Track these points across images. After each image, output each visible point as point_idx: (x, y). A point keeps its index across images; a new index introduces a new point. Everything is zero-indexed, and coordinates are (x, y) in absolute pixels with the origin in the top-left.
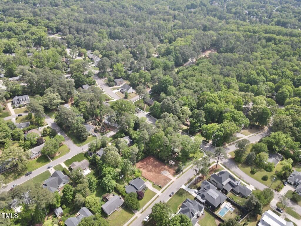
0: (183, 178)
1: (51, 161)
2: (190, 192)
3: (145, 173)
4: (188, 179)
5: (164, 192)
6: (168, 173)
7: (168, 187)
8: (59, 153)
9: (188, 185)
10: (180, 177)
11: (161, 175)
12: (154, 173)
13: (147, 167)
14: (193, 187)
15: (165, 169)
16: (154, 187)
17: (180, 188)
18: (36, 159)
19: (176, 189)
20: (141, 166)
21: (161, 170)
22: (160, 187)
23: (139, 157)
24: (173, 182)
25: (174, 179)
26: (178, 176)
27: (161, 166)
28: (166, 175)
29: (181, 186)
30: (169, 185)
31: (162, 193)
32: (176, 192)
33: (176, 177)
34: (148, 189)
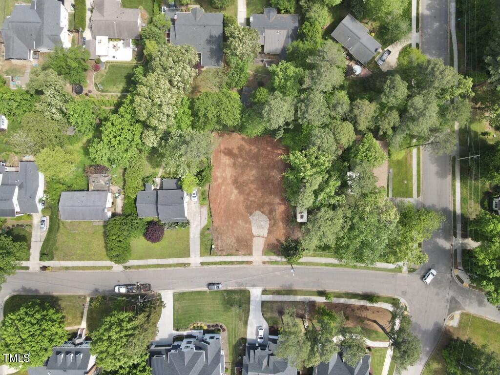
0: (278, 273)
2: (250, 318)
4: (287, 284)
5: (206, 267)
6: (265, 232)
7: (225, 263)
9: (268, 298)
11: (247, 221)
12: (242, 198)
13: (247, 165)
14: (269, 315)
15: (271, 212)
16: (202, 234)
17: (248, 288)
20: (236, 151)
21: (260, 207)
22: (211, 249)
24: (247, 263)
25: (258, 256)
26: (275, 258)
27: (275, 195)
28: (255, 231)
29: (253, 286)
30: (232, 263)
31: (200, 265)
32: (230, 288)
33: (266, 258)
34: (189, 228)
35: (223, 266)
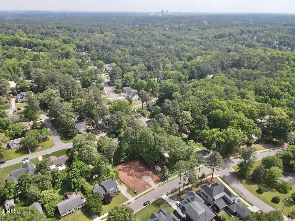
0: (167, 187)
1: (30, 153)
2: (170, 203)
3: (124, 176)
4: (173, 188)
5: (138, 200)
6: (151, 179)
7: (144, 194)
8: (42, 147)
9: (171, 195)
10: (163, 186)
11: (142, 181)
12: (134, 177)
13: (129, 170)
14: (176, 199)
15: (148, 174)
16: (128, 192)
17: (160, 197)
18: (16, 149)
19: (155, 198)
20: (122, 169)
21: (143, 175)
22: (135, 193)
23: (123, 159)
24: (153, 189)
25: (154, 186)
26: (161, 183)
27: (145, 171)
28: (147, 181)
29: (162, 195)
30: (147, 193)
31: (135, 200)
32: (153, 201)
33: (158, 185)
34: (121, 193)
35: (144, 196)
